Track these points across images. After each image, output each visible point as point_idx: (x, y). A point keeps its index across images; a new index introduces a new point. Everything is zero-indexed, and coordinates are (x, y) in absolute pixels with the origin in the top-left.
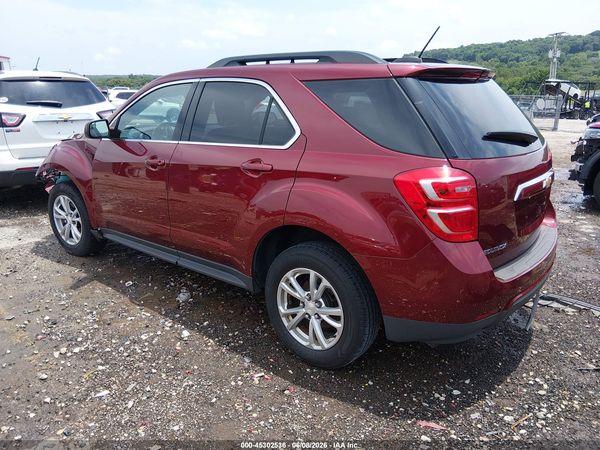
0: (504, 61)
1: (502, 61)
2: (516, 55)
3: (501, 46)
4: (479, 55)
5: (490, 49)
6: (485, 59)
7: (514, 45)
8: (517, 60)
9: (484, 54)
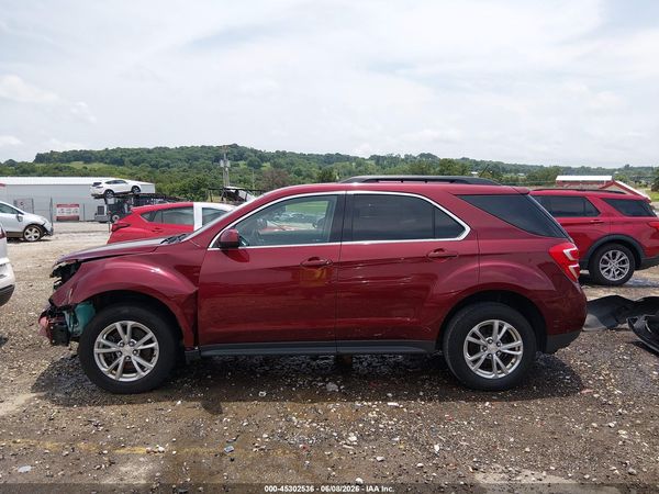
0: (155, 166)
1: (152, 166)
2: (166, 162)
3: (149, 151)
4: (127, 159)
5: (137, 154)
6: (136, 163)
7: (162, 152)
8: (168, 165)
9: (134, 159)
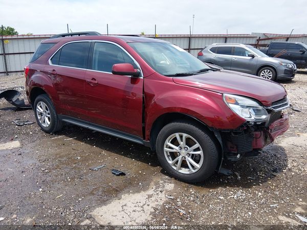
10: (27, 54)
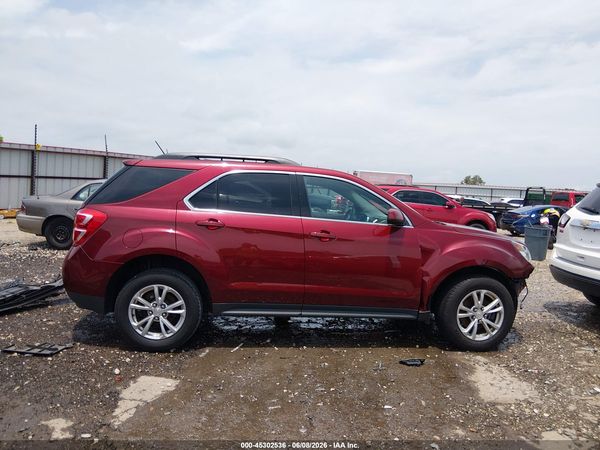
10: (57, 180)
